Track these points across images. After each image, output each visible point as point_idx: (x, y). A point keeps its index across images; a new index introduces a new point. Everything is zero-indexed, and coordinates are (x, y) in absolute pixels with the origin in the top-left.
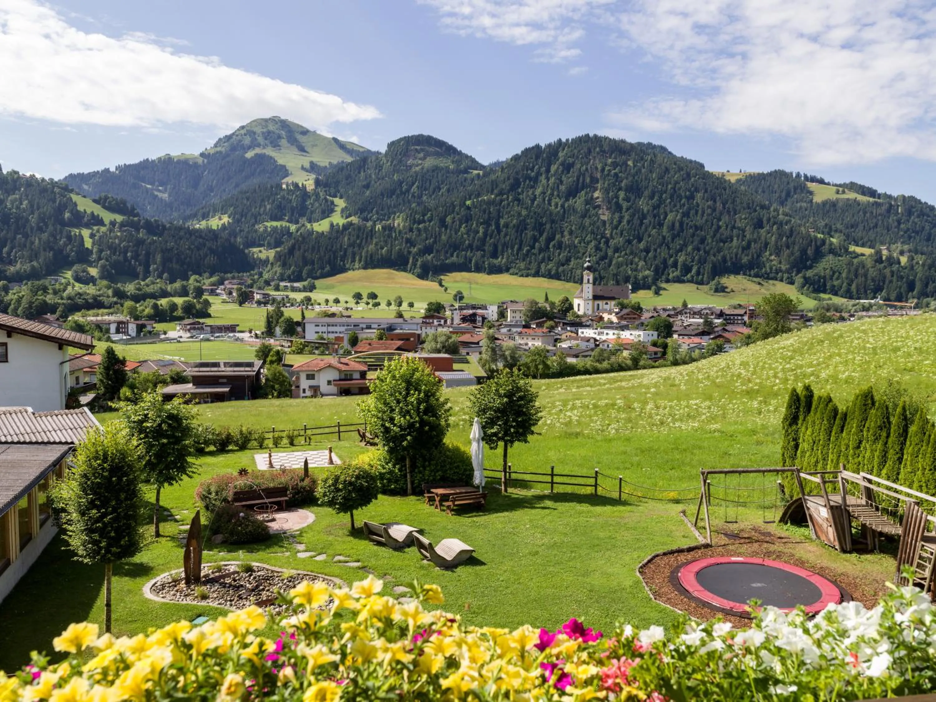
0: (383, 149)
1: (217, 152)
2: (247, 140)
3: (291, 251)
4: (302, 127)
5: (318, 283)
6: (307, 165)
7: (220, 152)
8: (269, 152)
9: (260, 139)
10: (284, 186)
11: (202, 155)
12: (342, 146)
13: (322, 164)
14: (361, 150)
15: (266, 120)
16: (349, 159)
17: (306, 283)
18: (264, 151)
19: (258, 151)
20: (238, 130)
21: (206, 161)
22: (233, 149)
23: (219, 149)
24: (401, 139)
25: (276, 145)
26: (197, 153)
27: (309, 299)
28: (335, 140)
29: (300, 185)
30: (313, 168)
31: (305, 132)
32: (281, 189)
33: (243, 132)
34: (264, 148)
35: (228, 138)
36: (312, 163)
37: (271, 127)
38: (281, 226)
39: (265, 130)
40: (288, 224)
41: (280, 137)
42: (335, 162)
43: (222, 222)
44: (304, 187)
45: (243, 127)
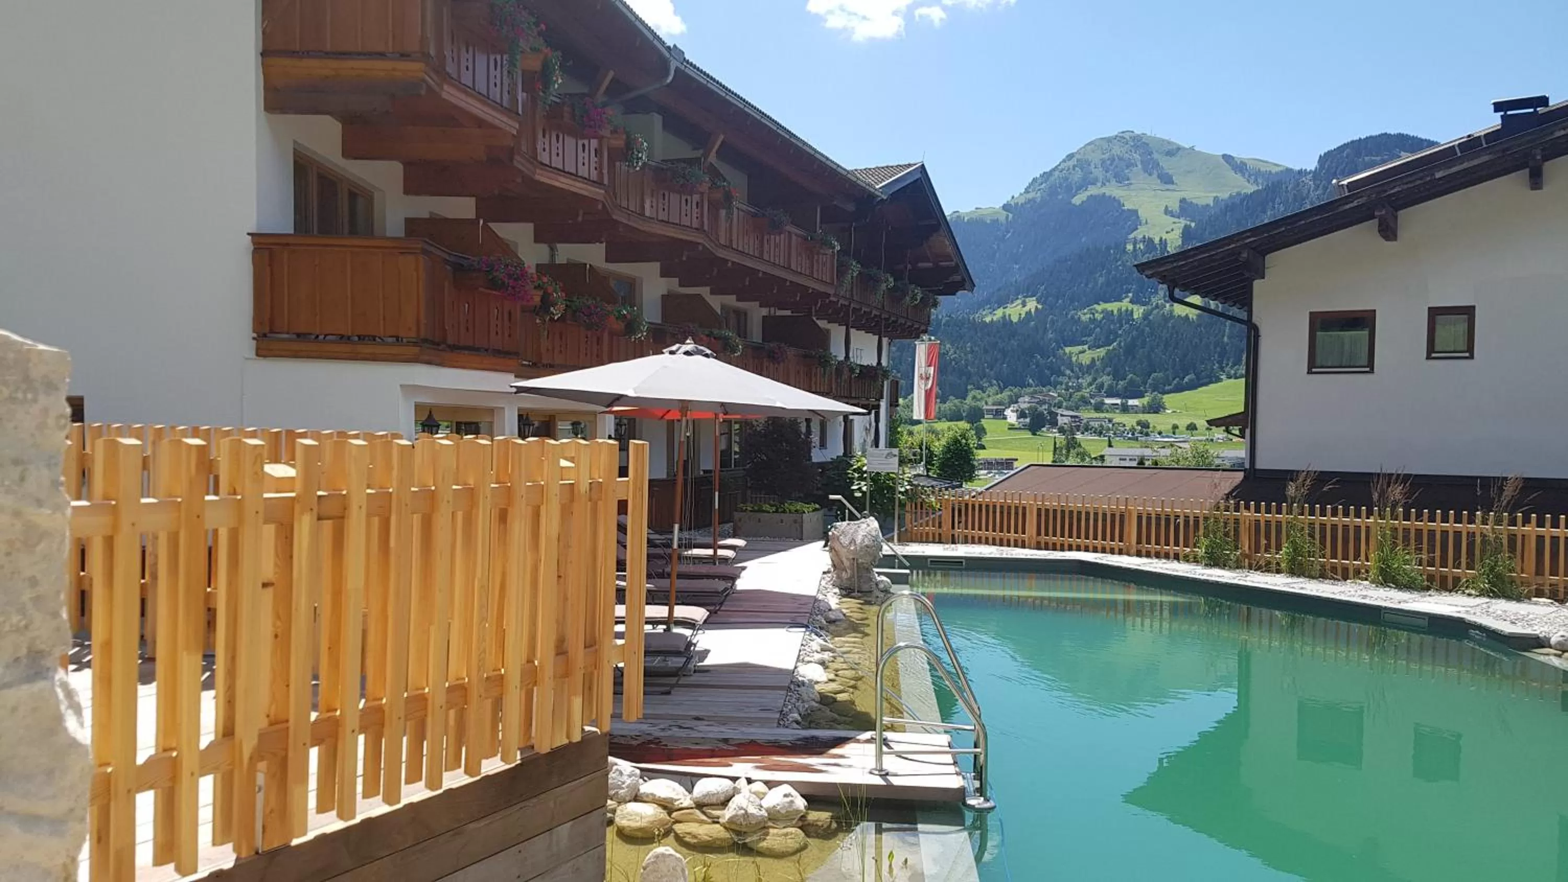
0: (1311, 165)
1: (1030, 201)
2: (1078, 175)
3: (1130, 350)
4: (1169, 143)
5: (1168, 399)
6: (1175, 206)
7: (1033, 200)
8: (1113, 190)
9: (1098, 173)
10: (1130, 247)
11: (1006, 207)
12: (1239, 167)
13: (1202, 202)
14: (1275, 170)
15: (1109, 140)
16: (1250, 188)
17: (1146, 400)
18: (1103, 190)
19: (1093, 191)
20: (1064, 161)
21: (1011, 216)
22: (1053, 191)
23: (1030, 196)
24: (1345, 146)
25: (1121, 179)
26: (998, 205)
27: (1145, 425)
28: (1227, 158)
29: (1157, 241)
30: (1186, 208)
31: (1173, 151)
32: (1124, 251)
33: (1071, 163)
34: (1104, 184)
35: (1046, 176)
36: (1183, 201)
37: (1117, 150)
38: (1119, 310)
39: (1106, 156)
40: (1130, 306)
41: (1130, 165)
42: (1224, 195)
43: (1027, 309)
44: (1163, 243)
45: (1070, 157)
